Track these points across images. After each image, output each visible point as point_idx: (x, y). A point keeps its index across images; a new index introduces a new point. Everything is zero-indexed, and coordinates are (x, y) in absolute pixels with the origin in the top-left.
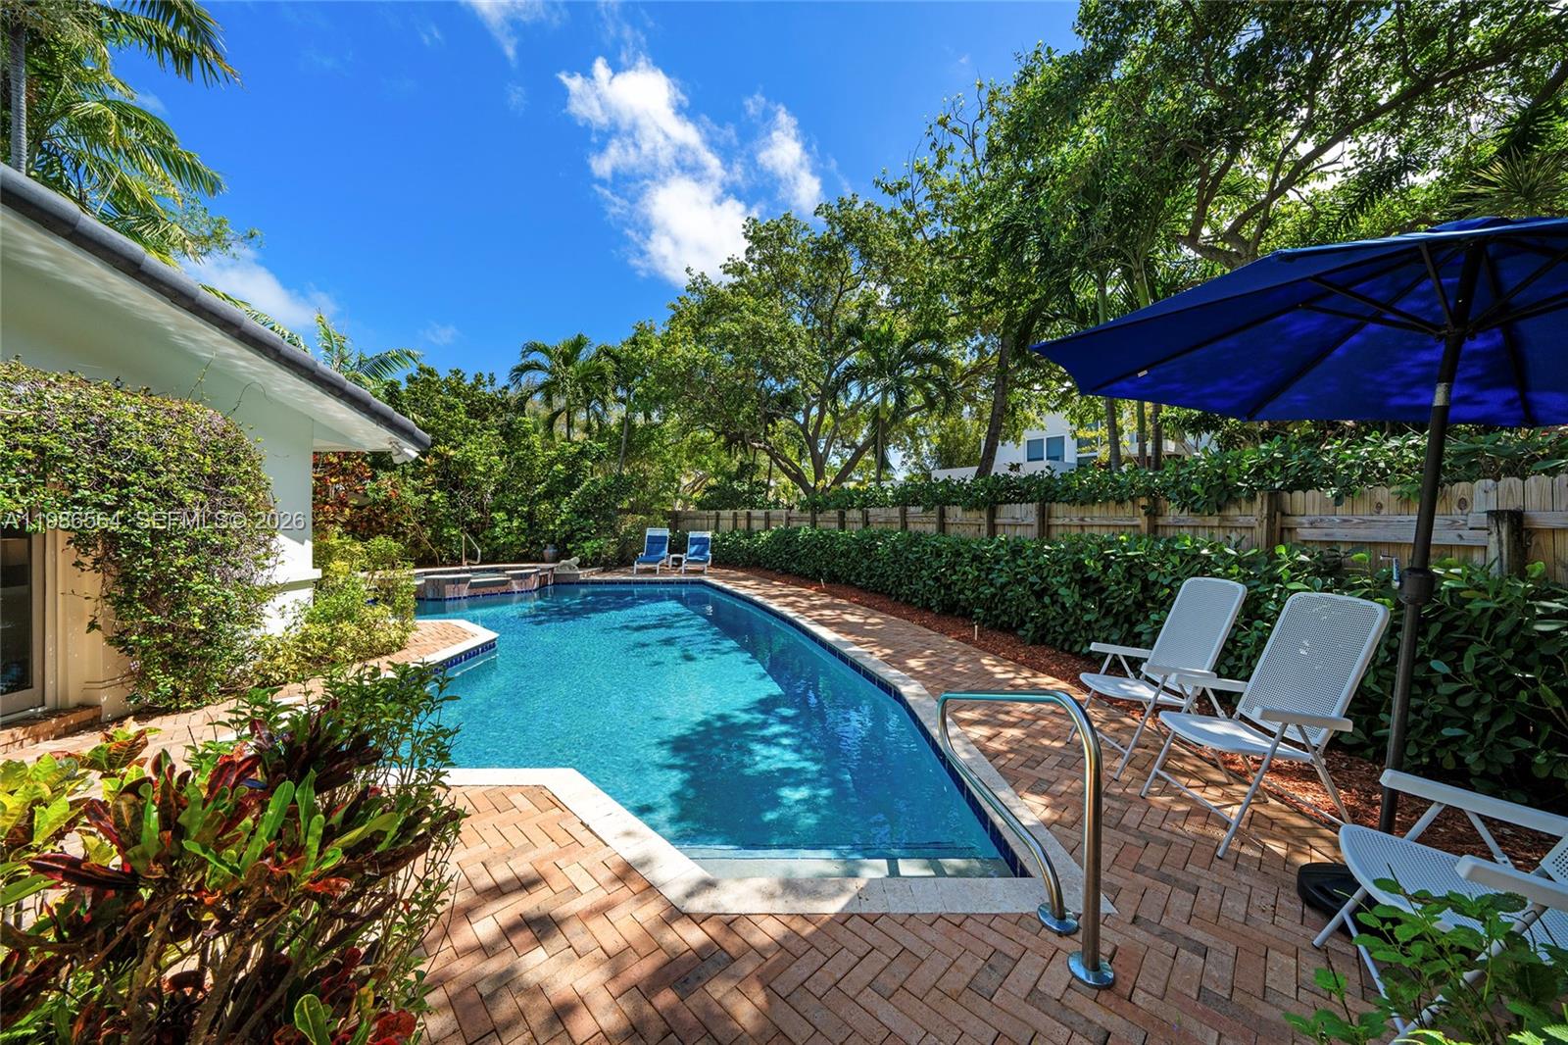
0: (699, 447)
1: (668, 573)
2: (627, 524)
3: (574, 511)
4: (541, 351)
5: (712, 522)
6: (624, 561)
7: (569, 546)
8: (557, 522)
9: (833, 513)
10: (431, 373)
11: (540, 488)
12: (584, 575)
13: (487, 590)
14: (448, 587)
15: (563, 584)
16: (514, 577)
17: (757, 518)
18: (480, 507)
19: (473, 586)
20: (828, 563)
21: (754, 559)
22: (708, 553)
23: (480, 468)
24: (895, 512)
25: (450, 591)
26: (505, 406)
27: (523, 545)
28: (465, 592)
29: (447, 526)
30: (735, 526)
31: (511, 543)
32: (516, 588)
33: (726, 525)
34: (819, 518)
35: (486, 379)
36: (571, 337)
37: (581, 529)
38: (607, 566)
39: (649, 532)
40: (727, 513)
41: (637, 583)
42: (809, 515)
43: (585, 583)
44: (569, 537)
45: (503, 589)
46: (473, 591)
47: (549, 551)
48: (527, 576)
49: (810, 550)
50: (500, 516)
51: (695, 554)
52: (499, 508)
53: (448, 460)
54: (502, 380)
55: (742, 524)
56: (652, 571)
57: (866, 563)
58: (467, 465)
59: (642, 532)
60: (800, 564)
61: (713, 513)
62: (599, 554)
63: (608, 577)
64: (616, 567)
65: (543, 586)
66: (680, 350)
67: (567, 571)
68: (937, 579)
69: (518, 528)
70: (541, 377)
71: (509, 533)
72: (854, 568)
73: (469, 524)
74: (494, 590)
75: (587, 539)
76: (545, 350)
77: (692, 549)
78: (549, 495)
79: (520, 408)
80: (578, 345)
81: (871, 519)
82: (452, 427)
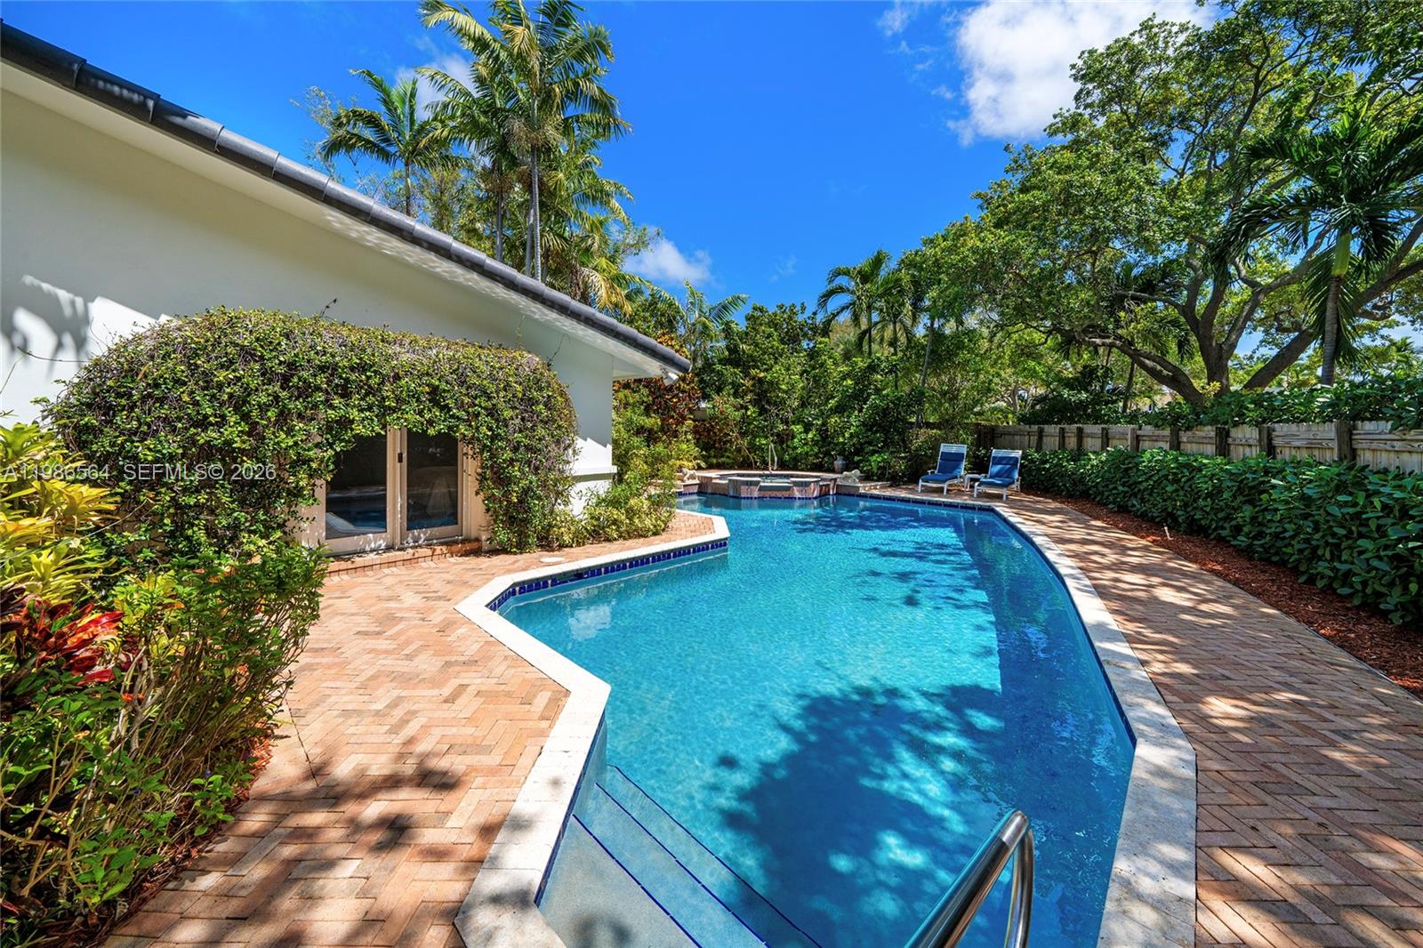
0: (1027, 352)
1: (960, 493)
2: (919, 438)
3: (863, 424)
4: (845, 274)
5: (1034, 439)
6: (912, 476)
7: (856, 458)
8: (847, 435)
9: (1209, 431)
10: (761, 310)
11: (832, 402)
12: (864, 488)
13: (773, 494)
14: (743, 488)
15: (846, 494)
16: (796, 484)
17: (1092, 436)
18: (786, 422)
19: (762, 489)
20: (1186, 505)
21: (1081, 488)
22: (1016, 475)
23: (783, 387)
24: (1329, 431)
25: (744, 492)
26: (814, 329)
27: (816, 456)
28: (756, 494)
29: (759, 436)
30: (1062, 445)
31: (807, 453)
32: (797, 495)
33: (1051, 442)
34: (1184, 436)
35: (798, 308)
36: (871, 255)
37: (870, 443)
38: (895, 481)
39: (944, 448)
40: (1052, 429)
41: (922, 502)
42: (1167, 432)
43: (864, 496)
44: (858, 452)
45: (786, 494)
46: (763, 493)
47: (839, 463)
48: (807, 484)
49: (1158, 482)
50: (798, 428)
51: (997, 475)
52: (798, 421)
53: (761, 381)
54: (812, 306)
55: (1072, 442)
56: (940, 491)
57: (1248, 511)
58: (774, 385)
59: (936, 448)
60: (1142, 500)
61: (1035, 428)
62: (884, 468)
63: (889, 493)
64: (905, 483)
65: (823, 495)
66: (972, 241)
67: (849, 483)
68: (1397, 559)
69: (812, 440)
70: (843, 299)
71: (806, 444)
72: (1228, 518)
73: (778, 435)
74: (779, 494)
75: (873, 453)
76: (847, 273)
77: (995, 469)
78: (840, 409)
79: (826, 331)
80: (878, 262)
81: (1276, 442)
82: (764, 353)
